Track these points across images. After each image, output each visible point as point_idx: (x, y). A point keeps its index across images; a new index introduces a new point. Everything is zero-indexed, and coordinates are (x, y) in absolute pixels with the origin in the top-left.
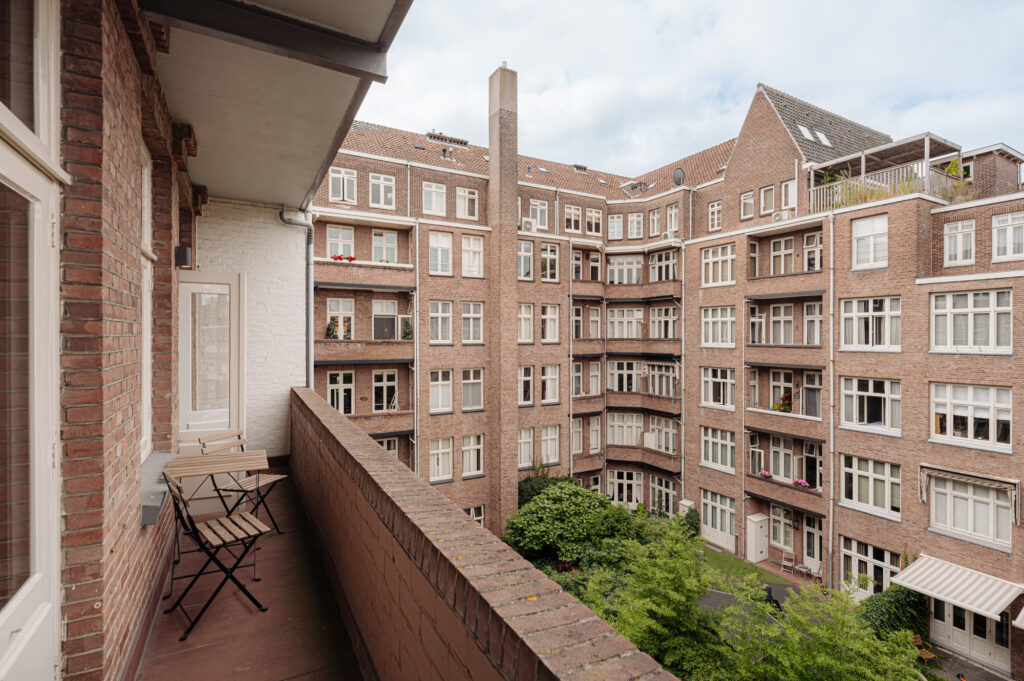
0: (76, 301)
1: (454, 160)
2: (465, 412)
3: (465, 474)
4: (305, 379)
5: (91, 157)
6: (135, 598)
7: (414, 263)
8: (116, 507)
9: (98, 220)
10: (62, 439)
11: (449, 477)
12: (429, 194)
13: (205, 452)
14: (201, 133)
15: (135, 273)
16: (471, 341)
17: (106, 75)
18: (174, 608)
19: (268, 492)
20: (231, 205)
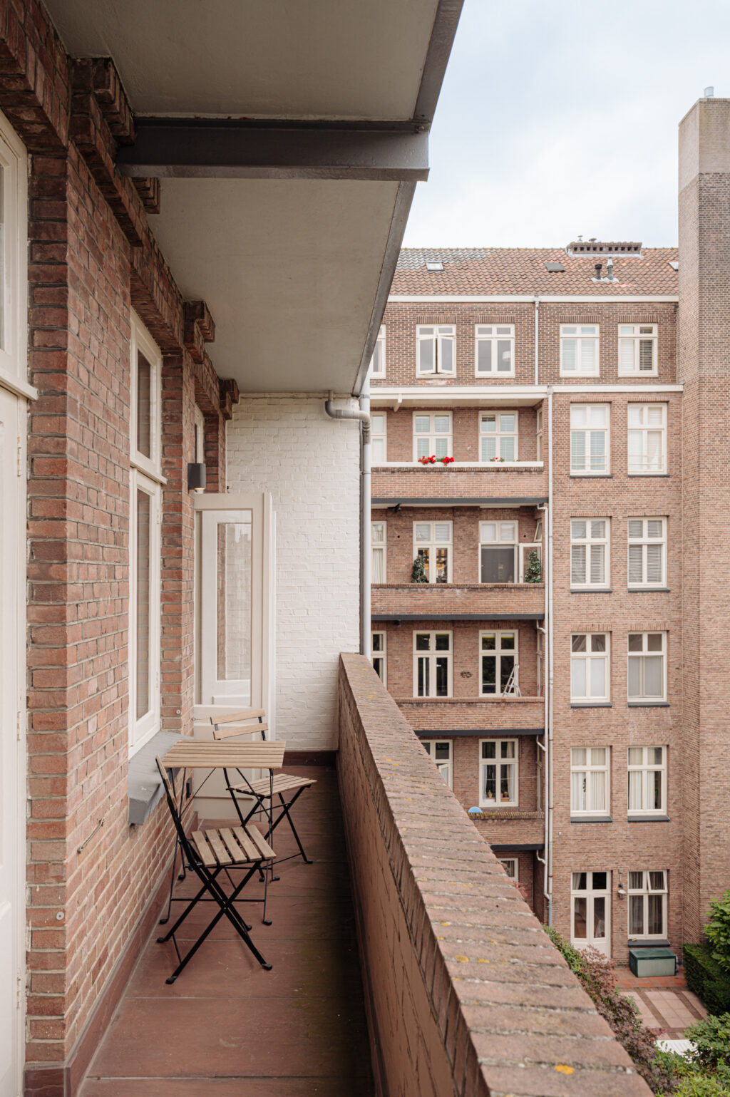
0: (41, 540)
1: (615, 280)
2: (632, 706)
3: (634, 812)
4: (357, 642)
5: (55, 364)
6: (118, 917)
7: (545, 459)
8: (88, 796)
9: (63, 439)
10: (28, 707)
11: (603, 813)
12: (572, 343)
13: (217, 737)
14: (218, 309)
15: (119, 502)
16: (645, 584)
17: (72, 258)
18: (167, 938)
19: (293, 801)
20: (266, 401)
